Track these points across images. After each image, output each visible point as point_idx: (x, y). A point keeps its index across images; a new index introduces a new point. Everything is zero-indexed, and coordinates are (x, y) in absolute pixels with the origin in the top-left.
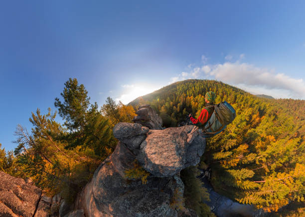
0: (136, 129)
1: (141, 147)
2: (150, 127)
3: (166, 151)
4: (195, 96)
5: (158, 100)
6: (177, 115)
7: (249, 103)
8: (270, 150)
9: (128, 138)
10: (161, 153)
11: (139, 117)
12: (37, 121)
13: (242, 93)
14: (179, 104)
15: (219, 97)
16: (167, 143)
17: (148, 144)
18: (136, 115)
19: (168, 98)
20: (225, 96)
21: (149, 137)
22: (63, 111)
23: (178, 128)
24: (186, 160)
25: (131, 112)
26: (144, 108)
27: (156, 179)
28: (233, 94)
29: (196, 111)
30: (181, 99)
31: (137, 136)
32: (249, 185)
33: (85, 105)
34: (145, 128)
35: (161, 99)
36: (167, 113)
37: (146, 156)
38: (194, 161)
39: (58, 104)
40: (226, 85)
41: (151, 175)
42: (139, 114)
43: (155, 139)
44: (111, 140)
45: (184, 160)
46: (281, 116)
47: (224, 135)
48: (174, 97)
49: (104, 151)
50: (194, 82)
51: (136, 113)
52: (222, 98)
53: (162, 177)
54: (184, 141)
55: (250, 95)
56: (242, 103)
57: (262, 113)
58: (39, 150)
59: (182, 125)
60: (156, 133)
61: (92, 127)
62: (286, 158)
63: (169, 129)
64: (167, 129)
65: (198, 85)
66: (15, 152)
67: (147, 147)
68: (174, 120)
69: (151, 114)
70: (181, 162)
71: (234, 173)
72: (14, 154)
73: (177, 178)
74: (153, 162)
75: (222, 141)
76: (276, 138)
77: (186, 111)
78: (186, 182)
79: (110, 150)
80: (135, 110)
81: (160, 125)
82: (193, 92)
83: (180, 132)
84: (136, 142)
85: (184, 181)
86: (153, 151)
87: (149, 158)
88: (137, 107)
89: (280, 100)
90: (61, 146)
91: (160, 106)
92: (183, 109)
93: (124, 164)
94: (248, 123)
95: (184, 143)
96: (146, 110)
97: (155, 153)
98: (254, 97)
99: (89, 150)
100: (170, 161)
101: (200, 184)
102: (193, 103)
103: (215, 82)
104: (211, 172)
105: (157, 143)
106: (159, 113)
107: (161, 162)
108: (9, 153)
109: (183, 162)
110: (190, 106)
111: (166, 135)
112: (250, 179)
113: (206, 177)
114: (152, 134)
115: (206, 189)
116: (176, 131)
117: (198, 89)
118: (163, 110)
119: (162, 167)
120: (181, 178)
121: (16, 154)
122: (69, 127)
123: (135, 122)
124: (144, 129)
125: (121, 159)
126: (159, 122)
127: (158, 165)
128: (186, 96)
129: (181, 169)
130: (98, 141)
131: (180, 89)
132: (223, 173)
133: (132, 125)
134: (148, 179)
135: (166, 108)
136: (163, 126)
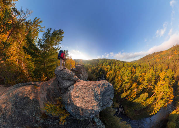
0: (70, 75)
1: (69, 89)
2: (80, 78)
3: (87, 96)
4: (106, 66)
5: (89, 64)
6: (96, 75)
7: (129, 66)
8: (146, 79)
9: (63, 78)
10: (83, 97)
11: (75, 69)
13: (125, 62)
14: (98, 69)
15: (117, 66)
17: (75, 89)
18: (75, 67)
19: (94, 65)
20: (119, 65)
21: (77, 84)
22: (47, 35)
23: (96, 82)
24: (102, 103)
25: (73, 64)
26: (80, 66)
27: (76, 121)
28: (122, 63)
29: (107, 73)
30: (100, 67)
31: (69, 80)
32: (150, 101)
33: (56, 44)
34: (77, 77)
35: (90, 64)
36: (92, 72)
37: (70, 97)
38: (108, 103)
39: (49, 30)
40: (119, 61)
41: (71, 116)
42: (77, 67)
43: (80, 87)
44: (51, 72)
45: (101, 104)
46: (142, 65)
47: (123, 83)
48: (97, 65)
49: (40, 76)
50: (106, 60)
51: (75, 66)
52: (118, 66)
53: (82, 119)
54: (100, 90)
55: (128, 62)
56: (126, 66)
57: (135, 67)
58: (16, 27)
59: (99, 80)
60: (82, 82)
61: (48, 56)
62: (154, 77)
63: (91, 82)
65: (108, 61)
66: (15, 8)
67: (74, 90)
68: (95, 77)
71: (138, 100)
72: (13, 7)
74: (75, 104)
75: (123, 86)
76: (145, 73)
77: (102, 72)
78: (106, 122)
79: (45, 78)
80: (76, 64)
81: (86, 78)
82: (106, 64)
83: (98, 84)
84: (66, 84)
85: (103, 122)
86: (77, 95)
87: (72, 99)
88: (77, 64)
89: (139, 60)
90: (23, 43)
91: (89, 67)
92: (101, 71)
96: (81, 67)
97: (78, 97)
98: (130, 63)
99: (32, 65)
100: (89, 105)
102: (105, 69)
103: (115, 60)
104: (123, 108)
105: (81, 89)
106: (87, 71)
107: (82, 106)
108: (14, 4)
109: (100, 105)
110: (104, 70)
112: (148, 97)
114: (79, 83)
115: (125, 122)
116: (95, 84)
117: (108, 63)
118: (90, 70)
119: (82, 109)
120: (100, 119)
121: (13, 9)
122: (39, 43)
123: (72, 71)
124: (75, 77)
125: (48, 90)
126: (86, 76)
127: (79, 108)
128: (103, 65)
129: (99, 111)
130: (43, 66)
131: (100, 62)
133: (70, 71)
134: (67, 119)
135: (92, 69)
136: (88, 79)
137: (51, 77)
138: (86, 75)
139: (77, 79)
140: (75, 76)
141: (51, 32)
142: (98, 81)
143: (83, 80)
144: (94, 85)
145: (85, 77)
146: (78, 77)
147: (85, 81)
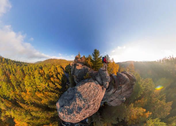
1: (96, 81)
12: (89, 56)
37: (91, 82)
45: (75, 90)
67: (95, 84)
73: (77, 83)
79: (94, 69)
84: (98, 79)
87: (90, 82)
90: (90, 60)
93: (90, 73)
94: (42, 76)
97: (90, 86)
99: (92, 65)
107: (85, 85)
109: (76, 89)
112: (60, 74)
113: (68, 82)
119: (83, 84)
122: (93, 59)
132: (63, 81)
137: (96, 71)
141: (94, 54)
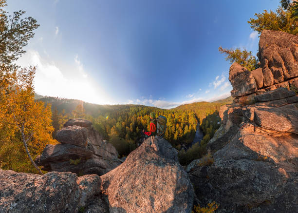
4: (143, 116)
5: (107, 117)
6: (131, 136)
8: (182, 119)
13: (165, 110)
14: (131, 124)
15: (157, 114)
16: (144, 172)
19: (120, 117)
21: (112, 192)
23: (139, 148)
29: (147, 126)
30: (133, 119)
32: (190, 128)
35: (111, 117)
36: (120, 136)
38: (174, 153)
45: (172, 161)
47: (168, 129)
48: (126, 117)
50: (143, 107)
52: (158, 114)
54: (154, 154)
57: (174, 113)
59: (141, 143)
60: (116, 174)
63: (131, 155)
64: (128, 157)
65: (145, 109)
68: (131, 142)
69: (93, 142)
70: (172, 164)
71: (185, 132)
75: (170, 131)
76: (181, 115)
77: (139, 129)
81: (116, 157)
82: (142, 113)
83: (144, 149)
85: (191, 161)
91: (108, 127)
92: (136, 127)
94: (172, 118)
95: (155, 155)
100: (170, 177)
101: (190, 150)
102: (142, 121)
103: (154, 108)
104: (183, 143)
106: (107, 138)
110: (141, 124)
111: (133, 164)
112: (189, 127)
113: (186, 146)
115: (193, 145)
116: (140, 152)
117: (145, 111)
118: (113, 133)
126: (112, 154)
128: (137, 116)
129: (179, 164)
131: (133, 111)
132: (185, 137)
135: (117, 130)
136: (120, 157)
138: (111, 151)
139: (98, 182)
140: (80, 179)
142: (141, 145)
143: (113, 168)
144: (140, 156)
145: (110, 155)
146: (90, 173)
147: (119, 167)
